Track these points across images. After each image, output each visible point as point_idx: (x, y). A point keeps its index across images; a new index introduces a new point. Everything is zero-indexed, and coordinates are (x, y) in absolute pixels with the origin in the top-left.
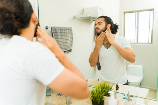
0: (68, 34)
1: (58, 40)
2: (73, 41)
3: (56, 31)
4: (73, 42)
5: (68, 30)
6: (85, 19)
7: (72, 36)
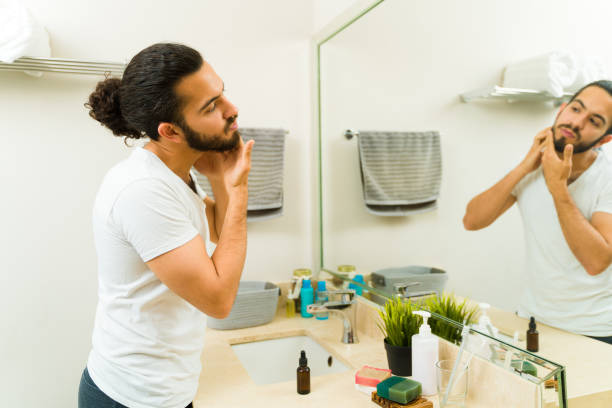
0: (420, 154)
1: (378, 168)
2: (439, 174)
3: (371, 143)
4: (440, 179)
5: (419, 141)
6: (510, 101)
7: (440, 158)
